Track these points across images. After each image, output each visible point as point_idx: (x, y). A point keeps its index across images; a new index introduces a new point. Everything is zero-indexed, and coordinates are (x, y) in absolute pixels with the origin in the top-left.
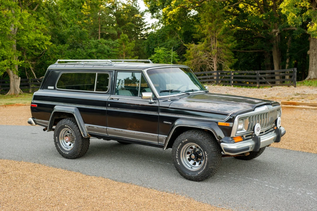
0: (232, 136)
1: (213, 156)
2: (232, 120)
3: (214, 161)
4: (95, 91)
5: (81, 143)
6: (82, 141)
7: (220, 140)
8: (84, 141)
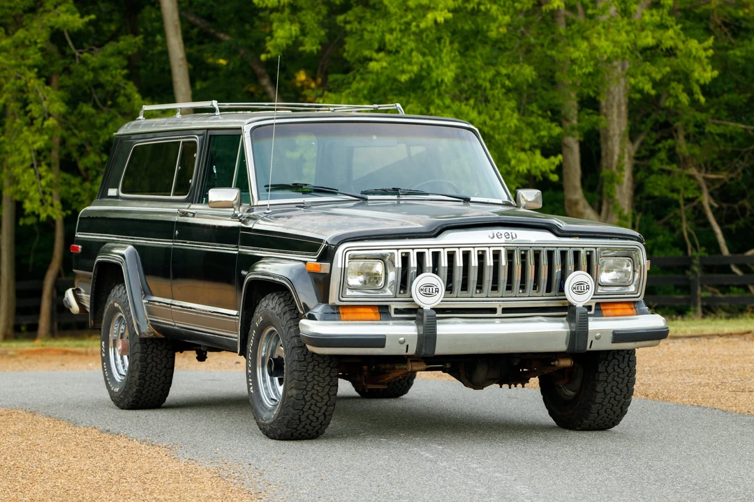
0: (331, 301)
1: (294, 361)
2: (327, 255)
3: (295, 373)
4: (172, 197)
5: (138, 356)
6: (142, 348)
7: (306, 312)
8: (150, 350)
